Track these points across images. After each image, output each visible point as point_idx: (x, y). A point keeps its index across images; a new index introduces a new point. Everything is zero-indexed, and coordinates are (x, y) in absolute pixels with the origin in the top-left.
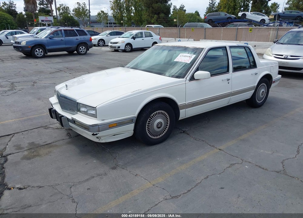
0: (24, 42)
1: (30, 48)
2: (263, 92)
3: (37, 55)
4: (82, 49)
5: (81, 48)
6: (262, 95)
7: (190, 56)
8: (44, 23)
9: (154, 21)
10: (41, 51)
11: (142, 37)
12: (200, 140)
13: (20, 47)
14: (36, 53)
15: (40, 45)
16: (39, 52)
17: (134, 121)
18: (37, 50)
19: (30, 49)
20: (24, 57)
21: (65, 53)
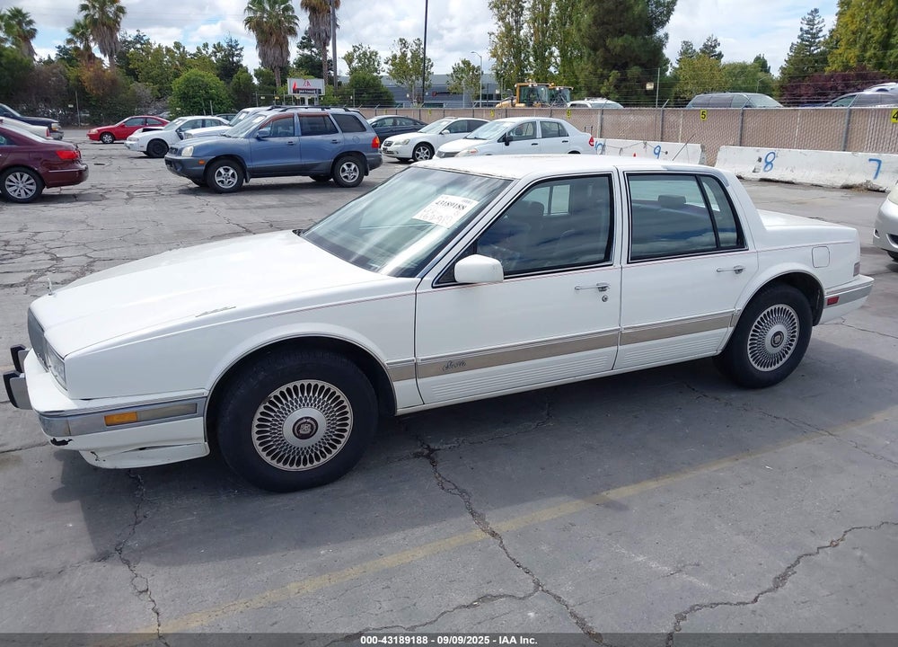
0: (189, 148)
1: (201, 165)
2: (778, 333)
3: (220, 184)
4: (349, 171)
5: (345, 166)
6: (774, 344)
7: (460, 203)
8: (298, 96)
9: (609, 89)
10: (233, 174)
11: (533, 137)
12: (456, 488)
13: (179, 161)
14: (217, 179)
15: (229, 158)
16: (226, 176)
17: (203, 407)
18: (221, 170)
19: (204, 168)
20: (190, 189)
21: (308, 179)
